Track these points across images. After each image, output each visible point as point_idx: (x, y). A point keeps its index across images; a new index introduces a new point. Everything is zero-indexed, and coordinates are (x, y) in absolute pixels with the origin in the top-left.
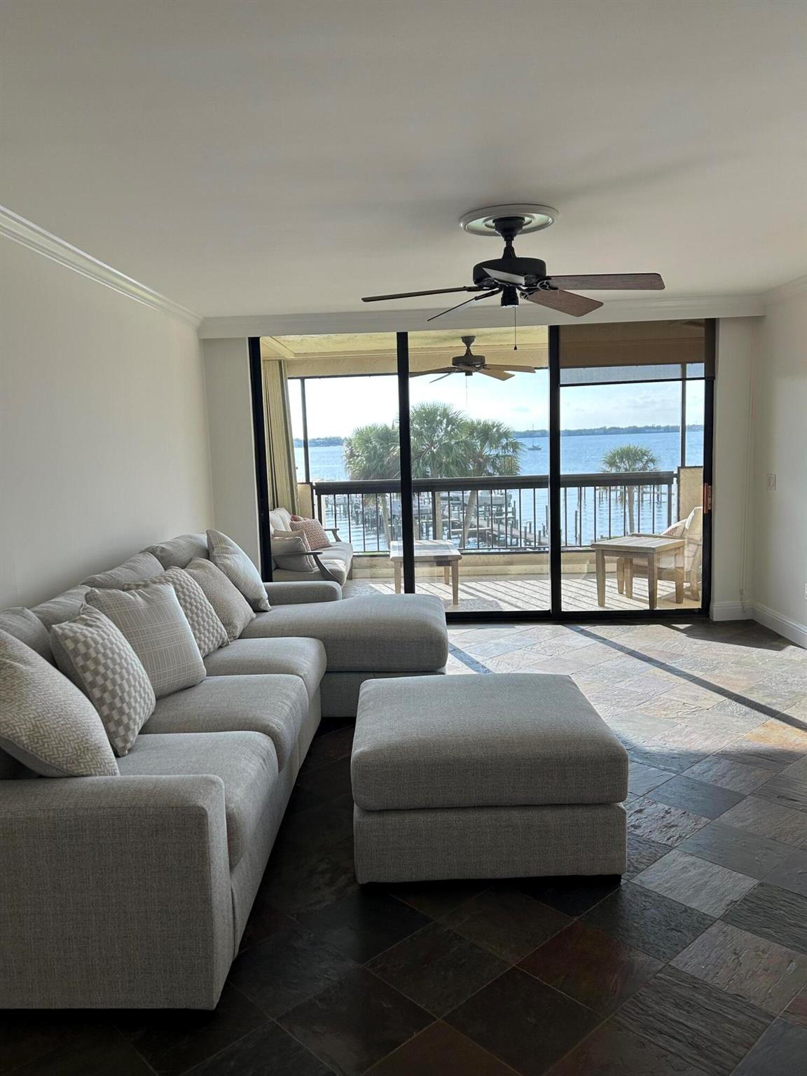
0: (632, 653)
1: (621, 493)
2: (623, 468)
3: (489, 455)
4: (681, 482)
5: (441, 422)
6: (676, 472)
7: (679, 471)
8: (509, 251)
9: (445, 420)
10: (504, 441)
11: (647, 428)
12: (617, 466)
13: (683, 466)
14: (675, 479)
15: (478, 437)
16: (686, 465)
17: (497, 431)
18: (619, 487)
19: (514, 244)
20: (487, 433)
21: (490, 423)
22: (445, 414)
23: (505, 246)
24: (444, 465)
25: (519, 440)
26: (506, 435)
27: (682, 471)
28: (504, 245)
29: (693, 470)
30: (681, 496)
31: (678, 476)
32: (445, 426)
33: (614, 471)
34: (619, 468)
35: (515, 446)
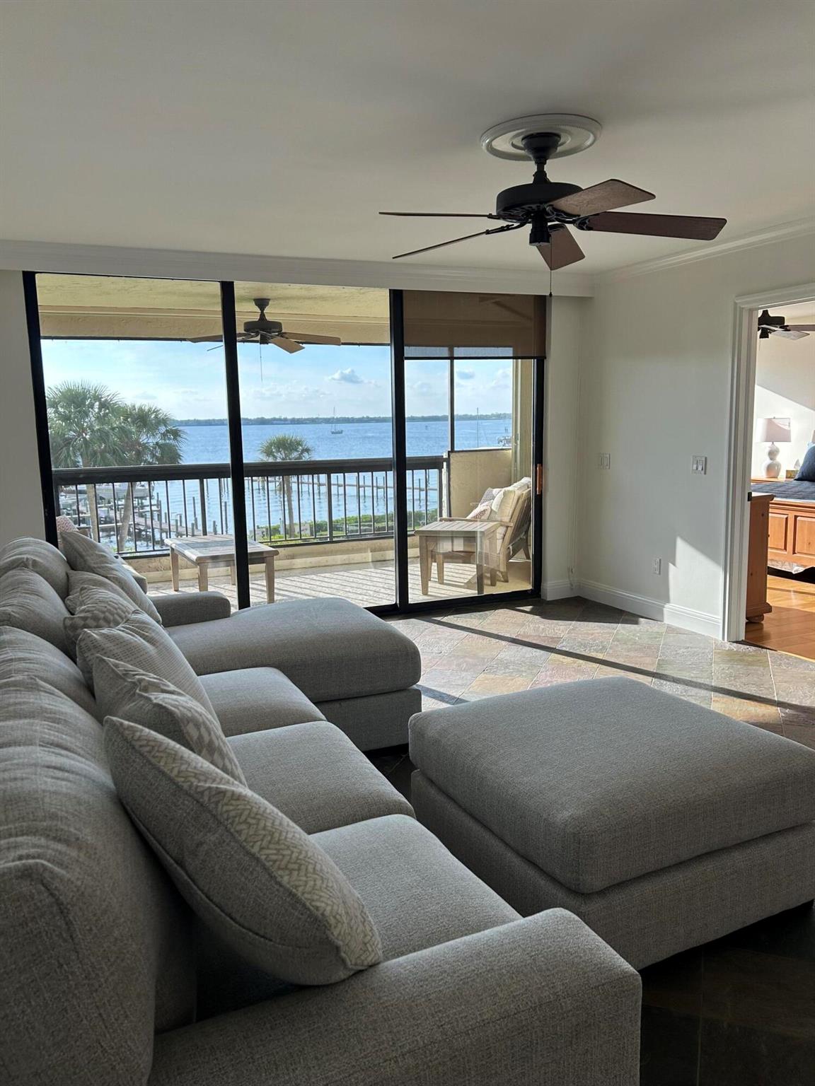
0: (514, 641)
1: (280, 484)
2: (280, 457)
3: (147, 443)
4: (452, 467)
5: (92, 406)
6: (445, 456)
7: (449, 456)
8: (540, 175)
9: (97, 403)
10: (163, 429)
11: (275, 419)
12: (274, 456)
13: (452, 451)
14: (445, 464)
15: (133, 422)
16: (456, 449)
17: (156, 417)
18: (277, 478)
19: (546, 168)
20: (143, 419)
21: (147, 408)
22: (97, 398)
23: (536, 170)
24: (99, 454)
25: (180, 428)
26: (164, 421)
27: (452, 455)
28: (534, 168)
29: (462, 454)
30: (452, 480)
31: (448, 461)
32: (97, 410)
33: (271, 460)
34: (276, 458)
35: (176, 434)
